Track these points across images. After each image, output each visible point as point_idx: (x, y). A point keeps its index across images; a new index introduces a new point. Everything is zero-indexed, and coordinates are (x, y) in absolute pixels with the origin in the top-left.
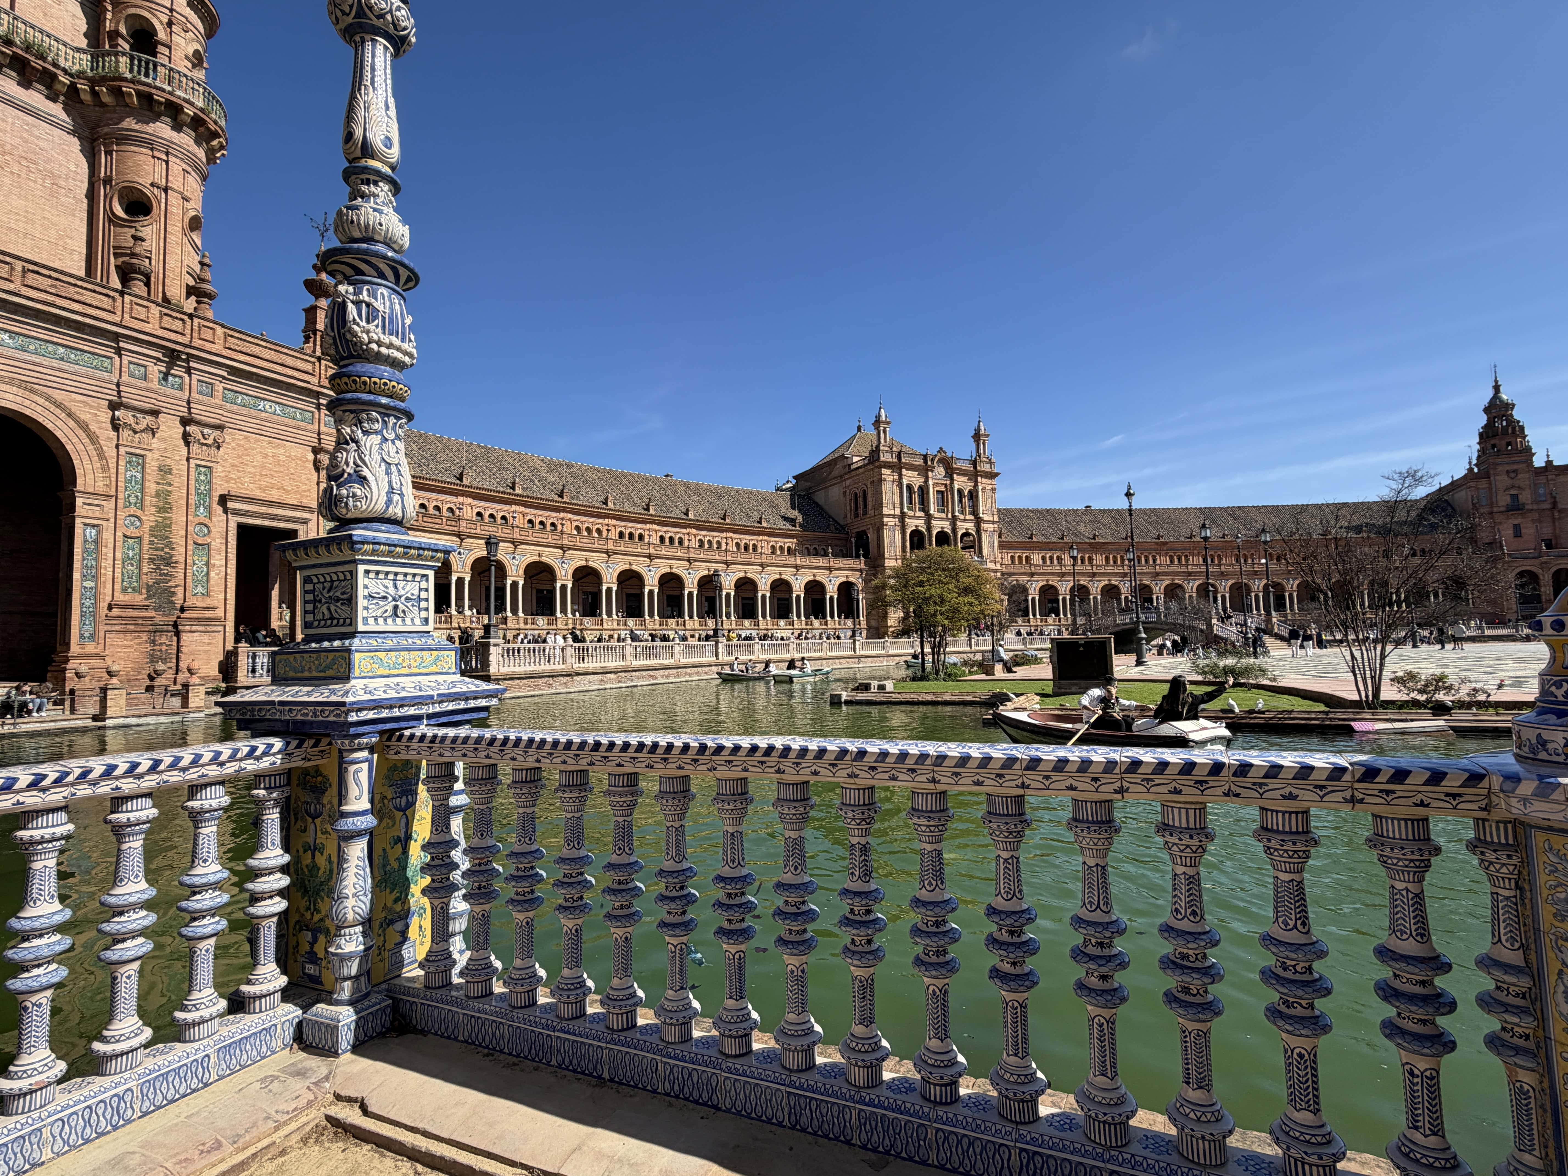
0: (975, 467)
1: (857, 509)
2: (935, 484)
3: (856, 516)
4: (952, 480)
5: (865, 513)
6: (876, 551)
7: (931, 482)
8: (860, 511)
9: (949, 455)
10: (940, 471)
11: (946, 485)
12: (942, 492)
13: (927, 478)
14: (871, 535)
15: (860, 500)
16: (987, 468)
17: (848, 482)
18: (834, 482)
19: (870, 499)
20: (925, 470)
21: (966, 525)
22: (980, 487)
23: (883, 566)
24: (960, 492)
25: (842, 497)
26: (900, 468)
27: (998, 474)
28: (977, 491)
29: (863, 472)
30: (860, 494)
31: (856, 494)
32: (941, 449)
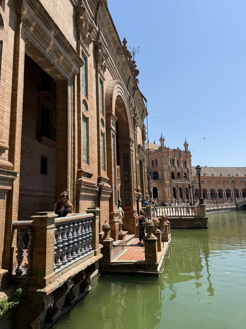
1: (153, 165)
2: (177, 158)
3: (153, 167)
4: (181, 157)
5: (157, 166)
6: (161, 178)
8: (155, 166)
9: (180, 150)
10: (178, 154)
11: (179, 159)
12: (178, 161)
13: (175, 156)
14: (159, 173)
15: (155, 163)
17: (150, 157)
20: (174, 154)
21: (185, 171)
23: (165, 182)
24: (183, 161)
26: (168, 153)
27: (192, 156)
28: (187, 161)
29: (156, 154)
30: (154, 160)
31: (153, 161)
32: (178, 148)
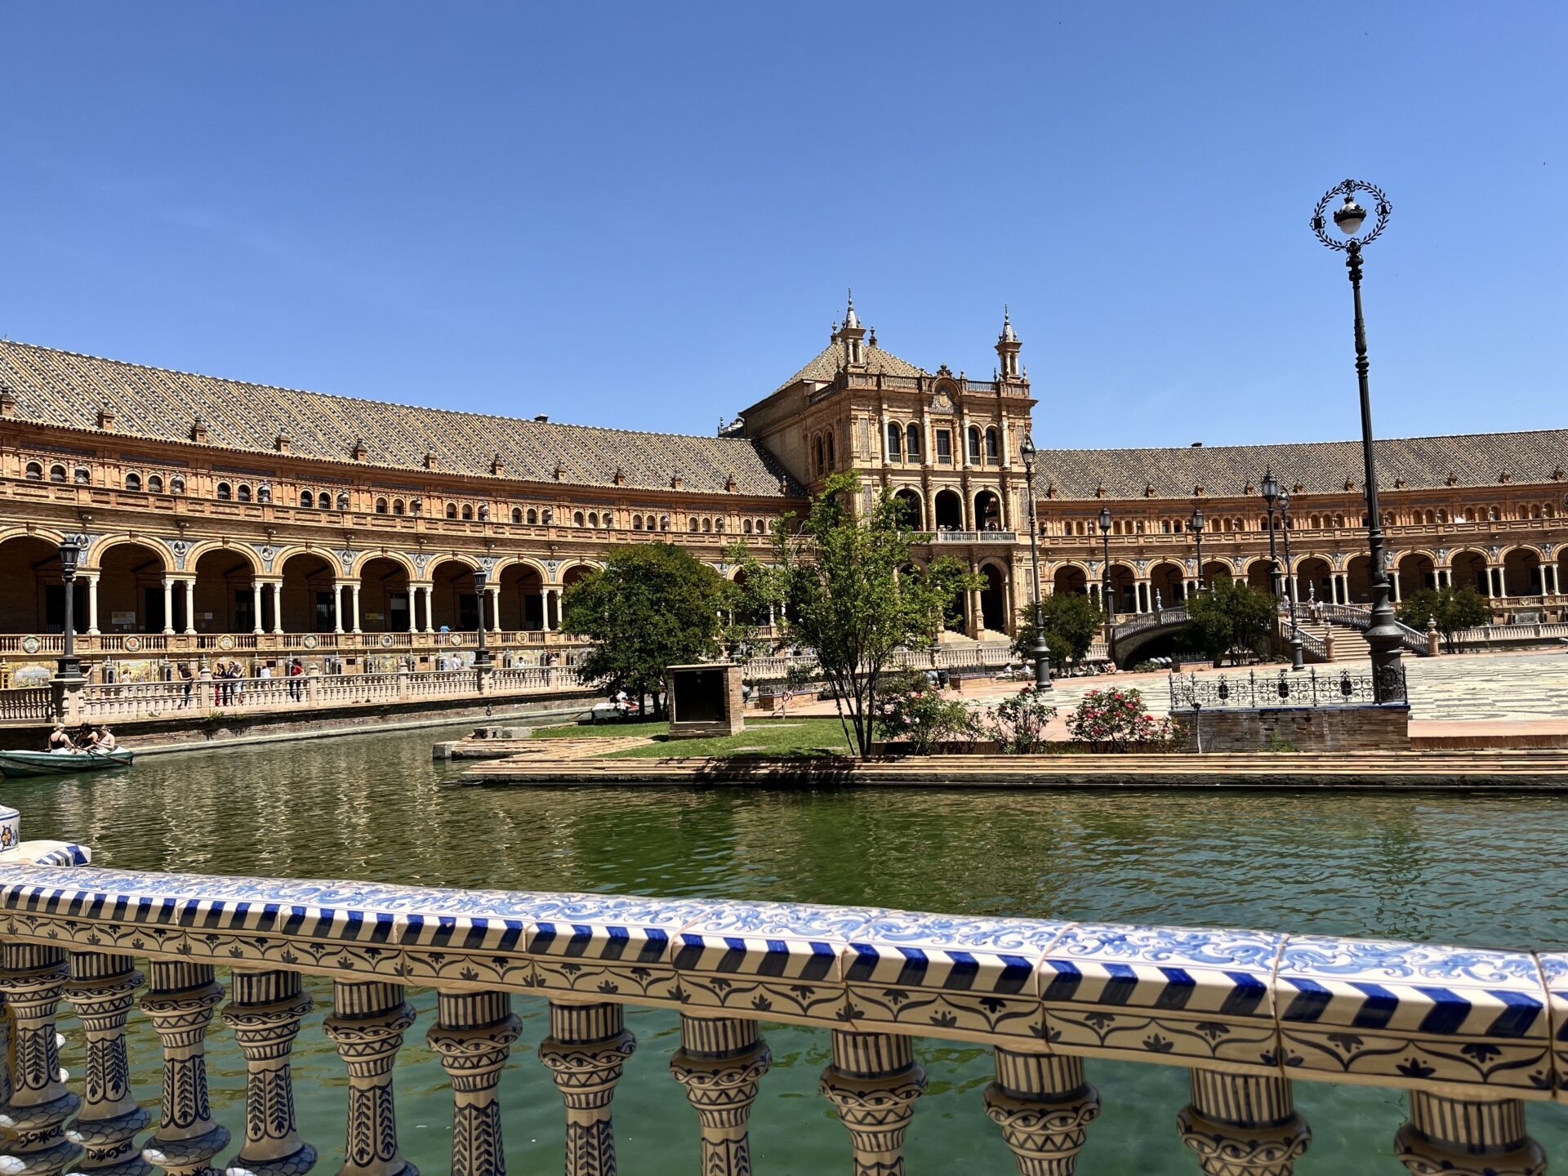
0: (998, 393)
1: (821, 462)
2: (934, 422)
3: (821, 471)
4: (961, 414)
5: (832, 466)
7: (927, 419)
8: (826, 464)
9: (956, 376)
10: (944, 402)
11: (951, 422)
12: (945, 433)
13: (922, 412)
15: (826, 448)
16: (1017, 394)
17: (809, 421)
18: (790, 421)
19: (836, 446)
20: (919, 402)
21: (984, 481)
22: (1005, 423)
24: (974, 432)
25: (802, 445)
26: (880, 400)
27: (1033, 402)
28: (1001, 430)
29: (828, 407)
30: (825, 439)
31: (820, 439)
32: (943, 368)
